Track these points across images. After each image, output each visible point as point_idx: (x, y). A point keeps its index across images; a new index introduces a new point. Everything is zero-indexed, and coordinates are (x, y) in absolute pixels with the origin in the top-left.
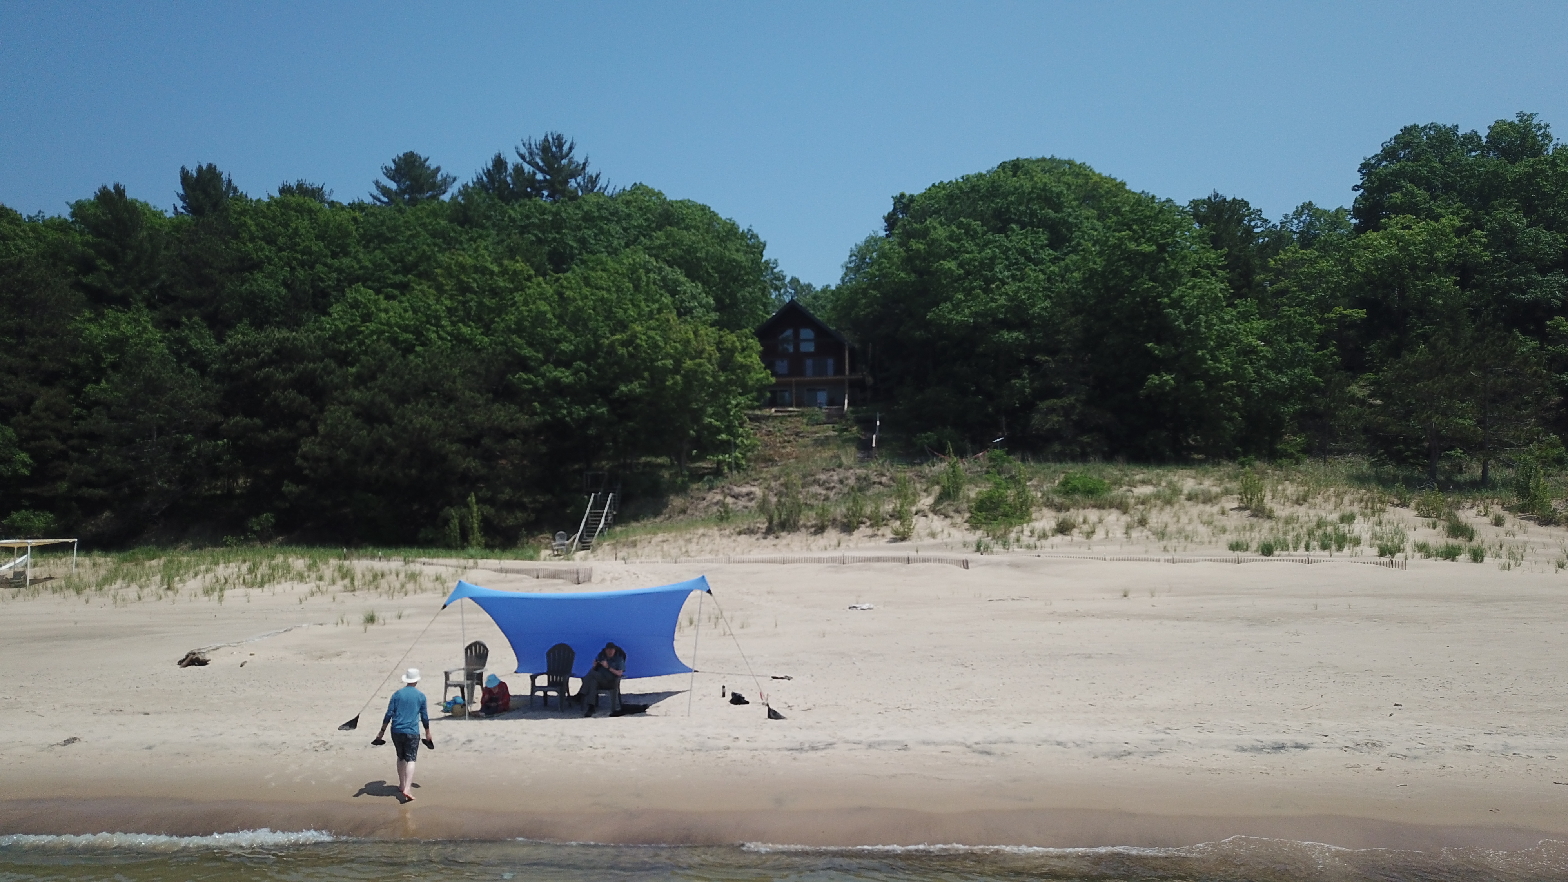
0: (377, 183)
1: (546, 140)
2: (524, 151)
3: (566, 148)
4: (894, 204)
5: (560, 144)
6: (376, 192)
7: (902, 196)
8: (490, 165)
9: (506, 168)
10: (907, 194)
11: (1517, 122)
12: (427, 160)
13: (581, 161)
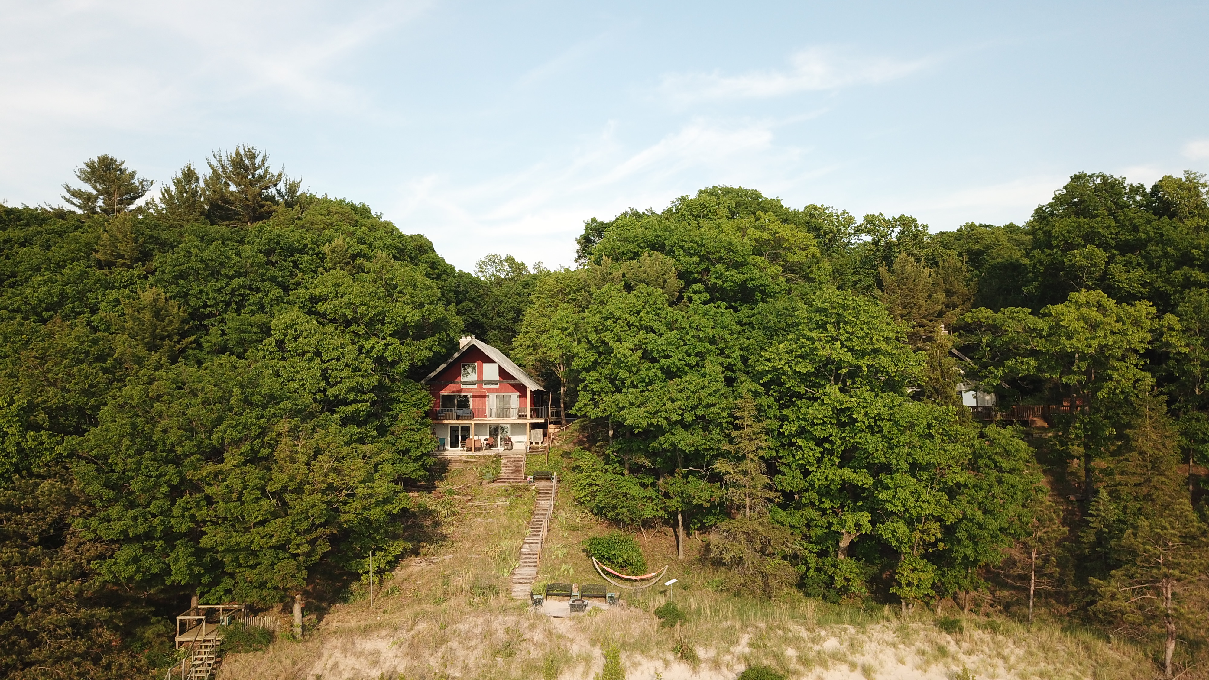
0: (67, 188)
1: (238, 153)
2: (214, 162)
3: (258, 161)
4: (586, 229)
5: (252, 157)
6: (68, 196)
7: (594, 220)
8: (180, 175)
9: (197, 179)
10: (599, 220)
11: (1184, 180)
12: (123, 163)
13: (276, 173)
